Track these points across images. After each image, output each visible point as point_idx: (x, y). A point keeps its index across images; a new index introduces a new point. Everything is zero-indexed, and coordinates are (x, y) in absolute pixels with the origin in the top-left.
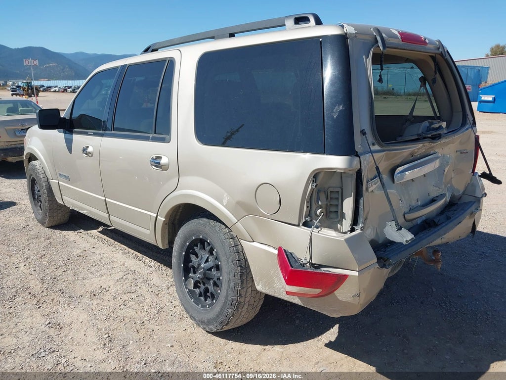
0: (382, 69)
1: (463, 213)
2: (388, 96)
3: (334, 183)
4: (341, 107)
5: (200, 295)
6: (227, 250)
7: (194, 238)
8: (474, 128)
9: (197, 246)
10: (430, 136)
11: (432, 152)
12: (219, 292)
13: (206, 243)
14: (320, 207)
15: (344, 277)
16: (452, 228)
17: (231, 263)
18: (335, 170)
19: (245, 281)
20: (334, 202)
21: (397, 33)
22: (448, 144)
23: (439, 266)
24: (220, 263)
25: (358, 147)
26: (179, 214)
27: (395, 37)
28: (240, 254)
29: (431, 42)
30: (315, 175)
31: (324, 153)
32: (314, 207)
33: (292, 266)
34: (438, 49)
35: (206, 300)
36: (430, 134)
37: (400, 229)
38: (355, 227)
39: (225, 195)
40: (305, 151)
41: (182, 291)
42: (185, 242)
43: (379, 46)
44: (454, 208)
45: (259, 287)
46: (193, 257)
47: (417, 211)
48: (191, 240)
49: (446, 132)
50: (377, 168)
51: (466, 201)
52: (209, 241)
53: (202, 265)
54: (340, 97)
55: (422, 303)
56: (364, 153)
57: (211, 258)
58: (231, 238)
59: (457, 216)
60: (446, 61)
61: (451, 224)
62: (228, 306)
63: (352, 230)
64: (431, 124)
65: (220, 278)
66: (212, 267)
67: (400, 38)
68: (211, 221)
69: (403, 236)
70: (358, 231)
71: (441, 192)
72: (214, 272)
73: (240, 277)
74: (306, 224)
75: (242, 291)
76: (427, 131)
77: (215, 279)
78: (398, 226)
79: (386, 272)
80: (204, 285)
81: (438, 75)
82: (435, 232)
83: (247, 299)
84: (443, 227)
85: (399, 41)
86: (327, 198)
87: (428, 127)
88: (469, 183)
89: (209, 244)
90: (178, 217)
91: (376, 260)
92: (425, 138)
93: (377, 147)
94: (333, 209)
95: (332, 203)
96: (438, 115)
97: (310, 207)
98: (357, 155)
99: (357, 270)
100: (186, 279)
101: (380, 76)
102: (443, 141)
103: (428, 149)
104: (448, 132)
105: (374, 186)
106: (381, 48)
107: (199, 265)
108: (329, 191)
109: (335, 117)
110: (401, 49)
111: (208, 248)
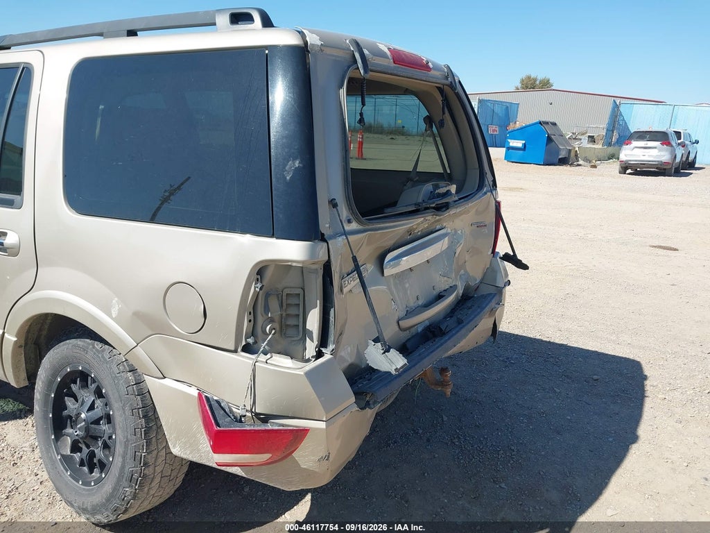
0: (363, 104)
1: (479, 313)
2: (397, 137)
3: (292, 281)
4: (297, 164)
5: (82, 464)
6: (123, 390)
7: (69, 370)
8: (494, 193)
9: (76, 383)
10: (433, 205)
11: (438, 227)
12: (111, 459)
13: (90, 378)
14: (271, 320)
15: (303, 432)
16: (465, 336)
17: (128, 412)
18: (290, 263)
19: (154, 440)
20: (292, 311)
21: (386, 50)
22: (460, 214)
23: (449, 391)
24: (111, 413)
25: (325, 226)
26: (46, 327)
27: (382, 55)
28: (145, 397)
29: (437, 68)
30: (261, 271)
31: (272, 236)
32: (260, 320)
33: (218, 425)
34: (447, 78)
35: (91, 471)
36: (434, 203)
37: (388, 351)
38: (324, 350)
39: (114, 301)
40: (244, 231)
41: (51, 458)
42: (54, 376)
43: (358, 68)
44: (469, 304)
45: (176, 451)
46: (69, 402)
47: (417, 315)
48: (64, 373)
49: (457, 198)
50: (355, 259)
51: (485, 293)
52: (93, 376)
53: (83, 416)
54: (296, 147)
55: (428, 440)
56: (334, 236)
57: (99, 403)
58: (130, 371)
59: (473, 316)
60: (458, 95)
61: (463, 331)
62: (125, 483)
63: (319, 355)
64: (436, 187)
65: (112, 436)
66: (101, 418)
67: (390, 57)
68: (96, 342)
69: (392, 362)
70: (327, 357)
71: (450, 283)
72: (104, 427)
73: (145, 434)
74: (247, 349)
75: (149, 457)
76: (430, 199)
77: (106, 438)
78: (385, 346)
79: (370, 413)
80: (88, 447)
81: (447, 116)
82: (442, 345)
83: (158, 469)
84: (452, 336)
85: (389, 63)
86: (281, 306)
87: (431, 192)
88: (488, 268)
89: (94, 381)
90: (44, 333)
91: (353, 399)
92: (426, 209)
93: (354, 226)
94: (291, 322)
95: (288, 312)
96: (449, 172)
97: (253, 321)
98: (323, 239)
99: (324, 419)
100: (57, 438)
101: (361, 114)
102: (452, 211)
103: (433, 223)
104: (460, 199)
105: (353, 284)
106: (362, 72)
107: (78, 415)
108: (284, 294)
109: (288, 178)
110: (391, 74)
111: (93, 387)
